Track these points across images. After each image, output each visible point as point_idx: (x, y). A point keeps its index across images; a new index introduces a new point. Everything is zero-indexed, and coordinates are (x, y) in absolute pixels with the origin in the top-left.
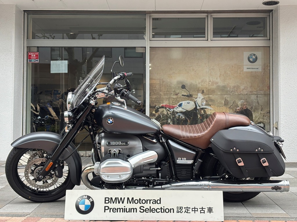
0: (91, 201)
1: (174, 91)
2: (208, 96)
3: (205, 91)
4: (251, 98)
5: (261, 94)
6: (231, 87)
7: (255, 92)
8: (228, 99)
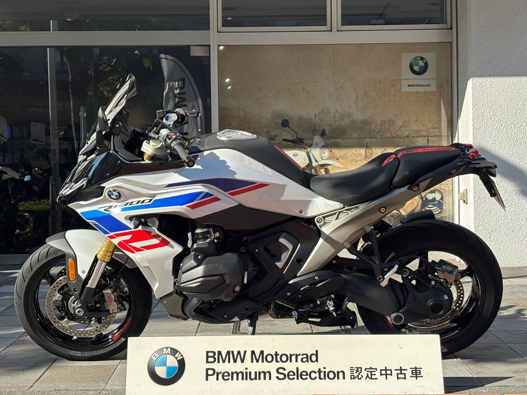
0: (178, 359)
1: (267, 132)
2: (333, 141)
3: (327, 132)
4: (417, 143)
5: (436, 136)
6: (378, 123)
7: (423, 131)
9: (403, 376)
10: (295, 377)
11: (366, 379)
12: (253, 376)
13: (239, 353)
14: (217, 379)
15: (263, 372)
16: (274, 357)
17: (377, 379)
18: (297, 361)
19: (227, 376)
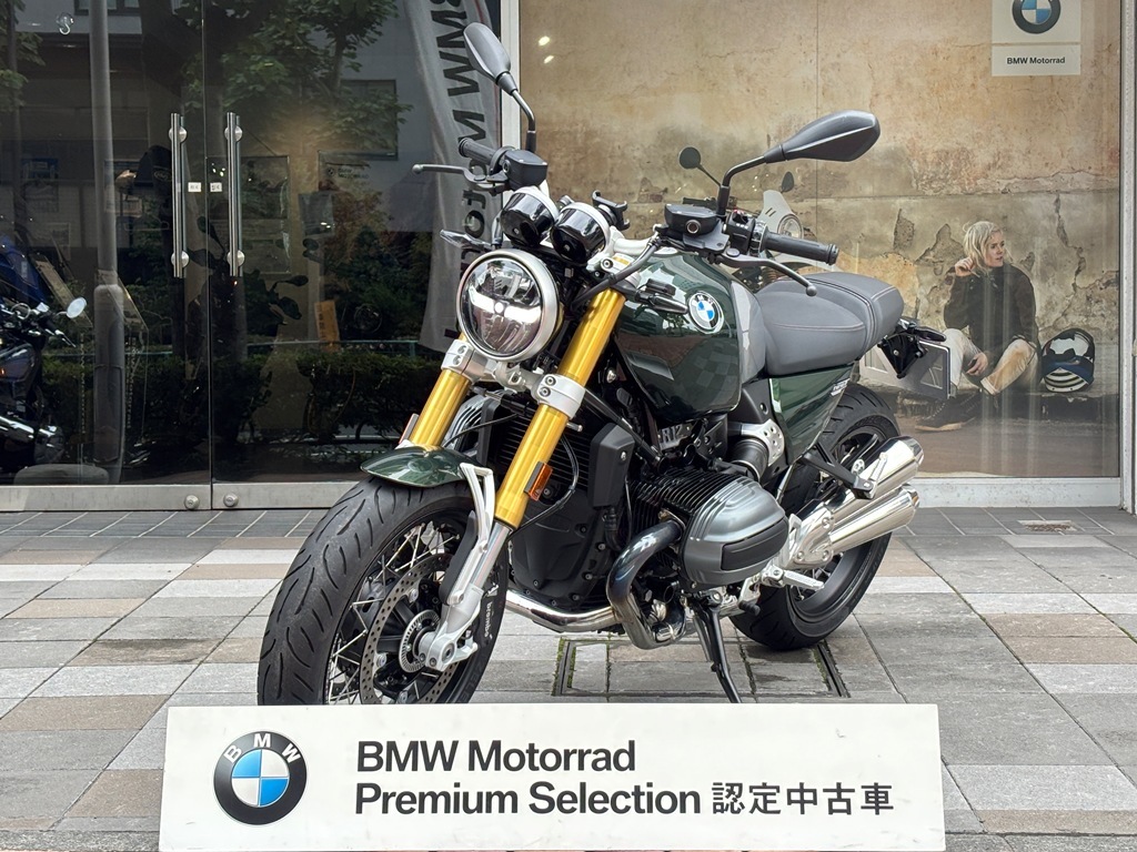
0: (290, 760)
1: (644, 181)
2: (812, 203)
3: (798, 180)
4: (1029, 211)
5: (1080, 191)
6: (930, 157)
7: (1045, 178)
8: (915, 218)
9: (843, 806)
10: (577, 806)
11: (752, 812)
12: (473, 804)
13: (439, 746)
14: (385, 810)
15: (498, 794)
16: (527, 756)
17: (778, 812)
18: (581, 767)
19: (409, 803)
